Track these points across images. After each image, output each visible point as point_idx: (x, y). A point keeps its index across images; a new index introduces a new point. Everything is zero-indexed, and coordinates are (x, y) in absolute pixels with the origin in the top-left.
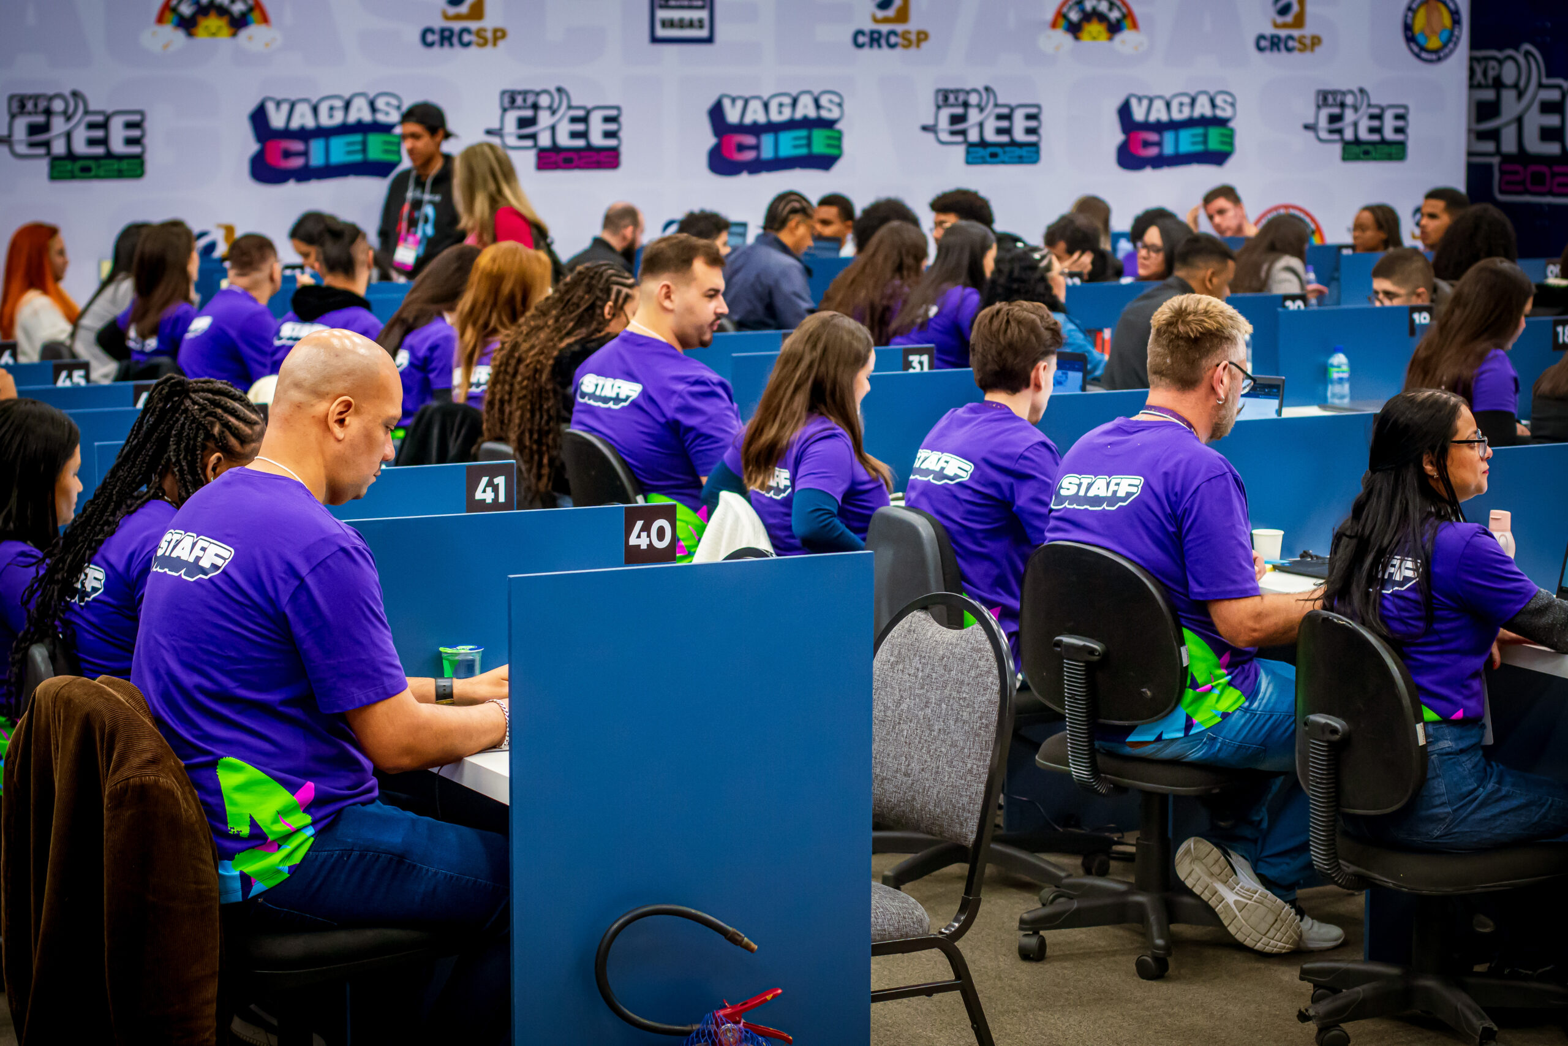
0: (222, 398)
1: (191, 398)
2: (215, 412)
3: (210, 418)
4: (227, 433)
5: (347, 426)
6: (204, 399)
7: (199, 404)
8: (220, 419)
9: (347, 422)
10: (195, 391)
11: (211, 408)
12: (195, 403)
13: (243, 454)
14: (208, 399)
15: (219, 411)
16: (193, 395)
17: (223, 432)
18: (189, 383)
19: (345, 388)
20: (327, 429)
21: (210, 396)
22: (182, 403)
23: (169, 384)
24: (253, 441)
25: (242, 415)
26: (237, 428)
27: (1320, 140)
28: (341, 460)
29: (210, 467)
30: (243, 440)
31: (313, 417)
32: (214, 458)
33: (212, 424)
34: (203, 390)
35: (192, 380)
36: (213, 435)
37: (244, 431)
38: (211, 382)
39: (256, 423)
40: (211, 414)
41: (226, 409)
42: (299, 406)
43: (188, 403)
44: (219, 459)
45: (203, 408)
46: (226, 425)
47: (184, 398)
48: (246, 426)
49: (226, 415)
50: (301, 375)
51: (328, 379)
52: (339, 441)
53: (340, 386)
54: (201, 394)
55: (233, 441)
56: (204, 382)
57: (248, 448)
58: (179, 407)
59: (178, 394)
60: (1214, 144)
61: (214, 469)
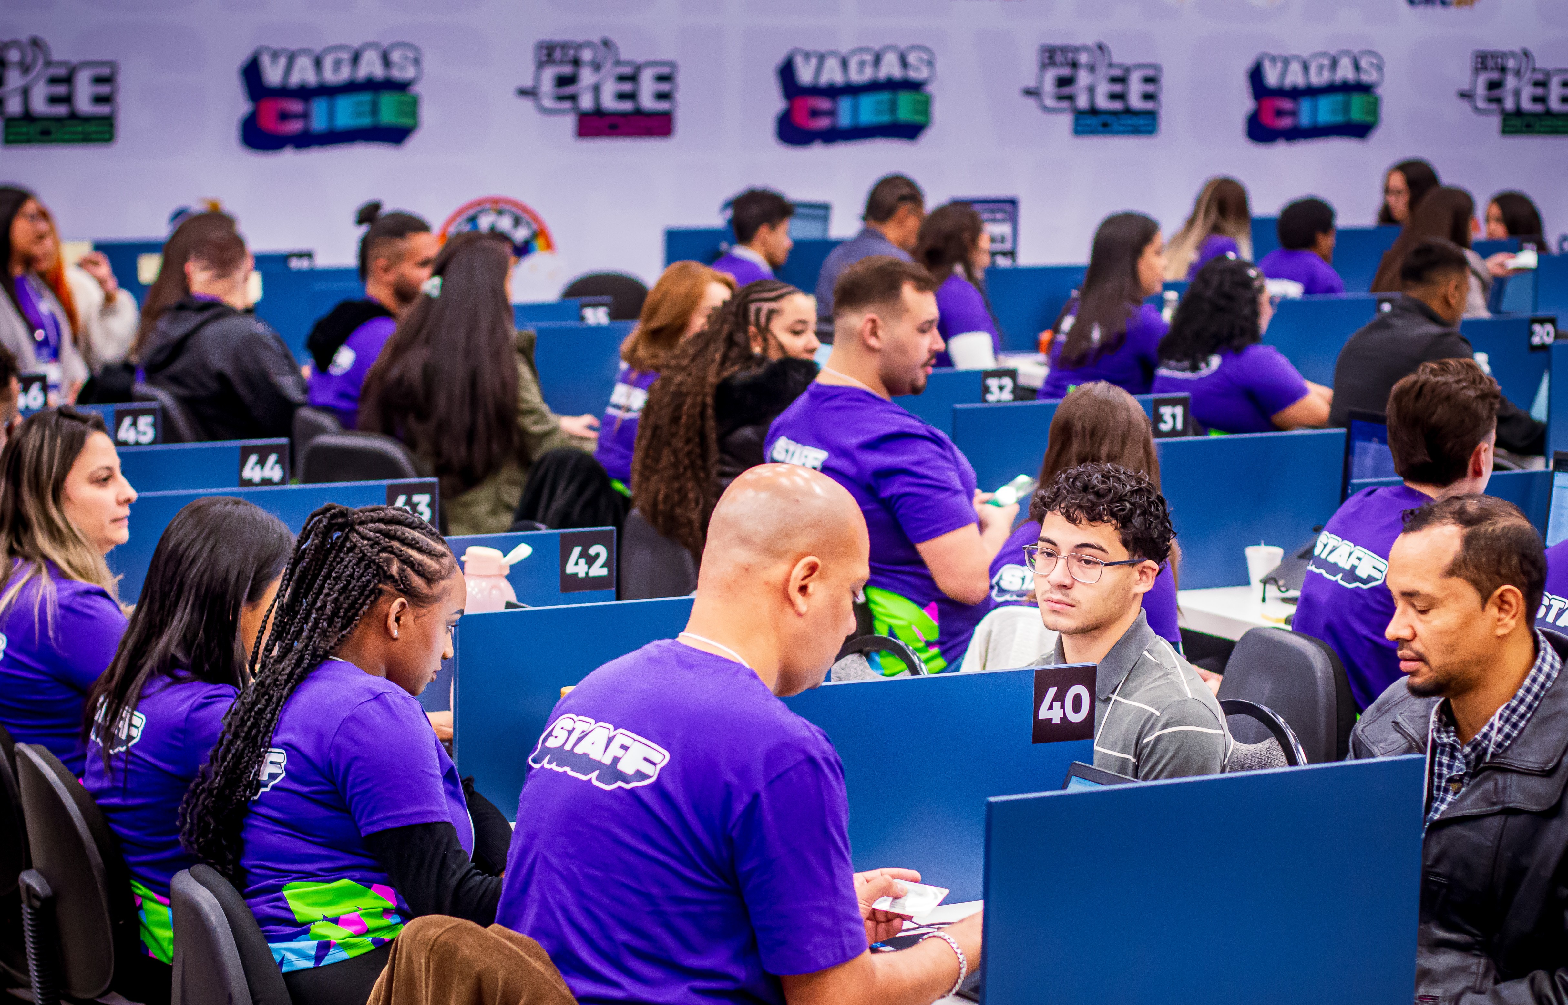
0: (398, 527)
1: (358, 533)
2: (391, 547)
3: (384, 555)
4: (409, 571)
5: (809, 595)
6: (375, 531)
7: (369, 539)
8: (399, 555)
9: (811, 589)
10: (362, 523)
11: (385, 542)
12: (364, 537)
13: (432, 596)
14: (380, 531)
15: (396, 544)
16: (361, 529)
17: (403, 570)
18: (354, 514)
19: (809, 544)
20: (788, 600)
21: (382, 526)
22: (347, 538)
23: (328, 515)
24: (443, 578)
25: (425, 547)
26: (420, 564)
27: (1477, 110)
28: (800, 640)
29: (392, 617)
30: (430, 578)
31: (767, 584)
32: (396, 605)
33: (389, 562)
34: (373, 521)
35: (356, 509)
36: (392, 576)
37: (430, 567)
38: (382, 510)
39: (443, 555)
40: (384, 550)
41: (403, 541)
42: (747, 569)
43: (354, 537)
44: (403, 605)
45: (375, 543)
46: (407, 561)
47: (349, 531)
48: (432, 559)
49: (404, 549)
50: (749, 526)
51: (786, 533)
52: (800, 615)
53: (802, 542)
54: (371, 525)
55: (417, 581)
56: (372, 511)
57: (437, 589)
58: (343, 545)
59: (341, 527)
60: (1357, 114)
61: (397, 620)
